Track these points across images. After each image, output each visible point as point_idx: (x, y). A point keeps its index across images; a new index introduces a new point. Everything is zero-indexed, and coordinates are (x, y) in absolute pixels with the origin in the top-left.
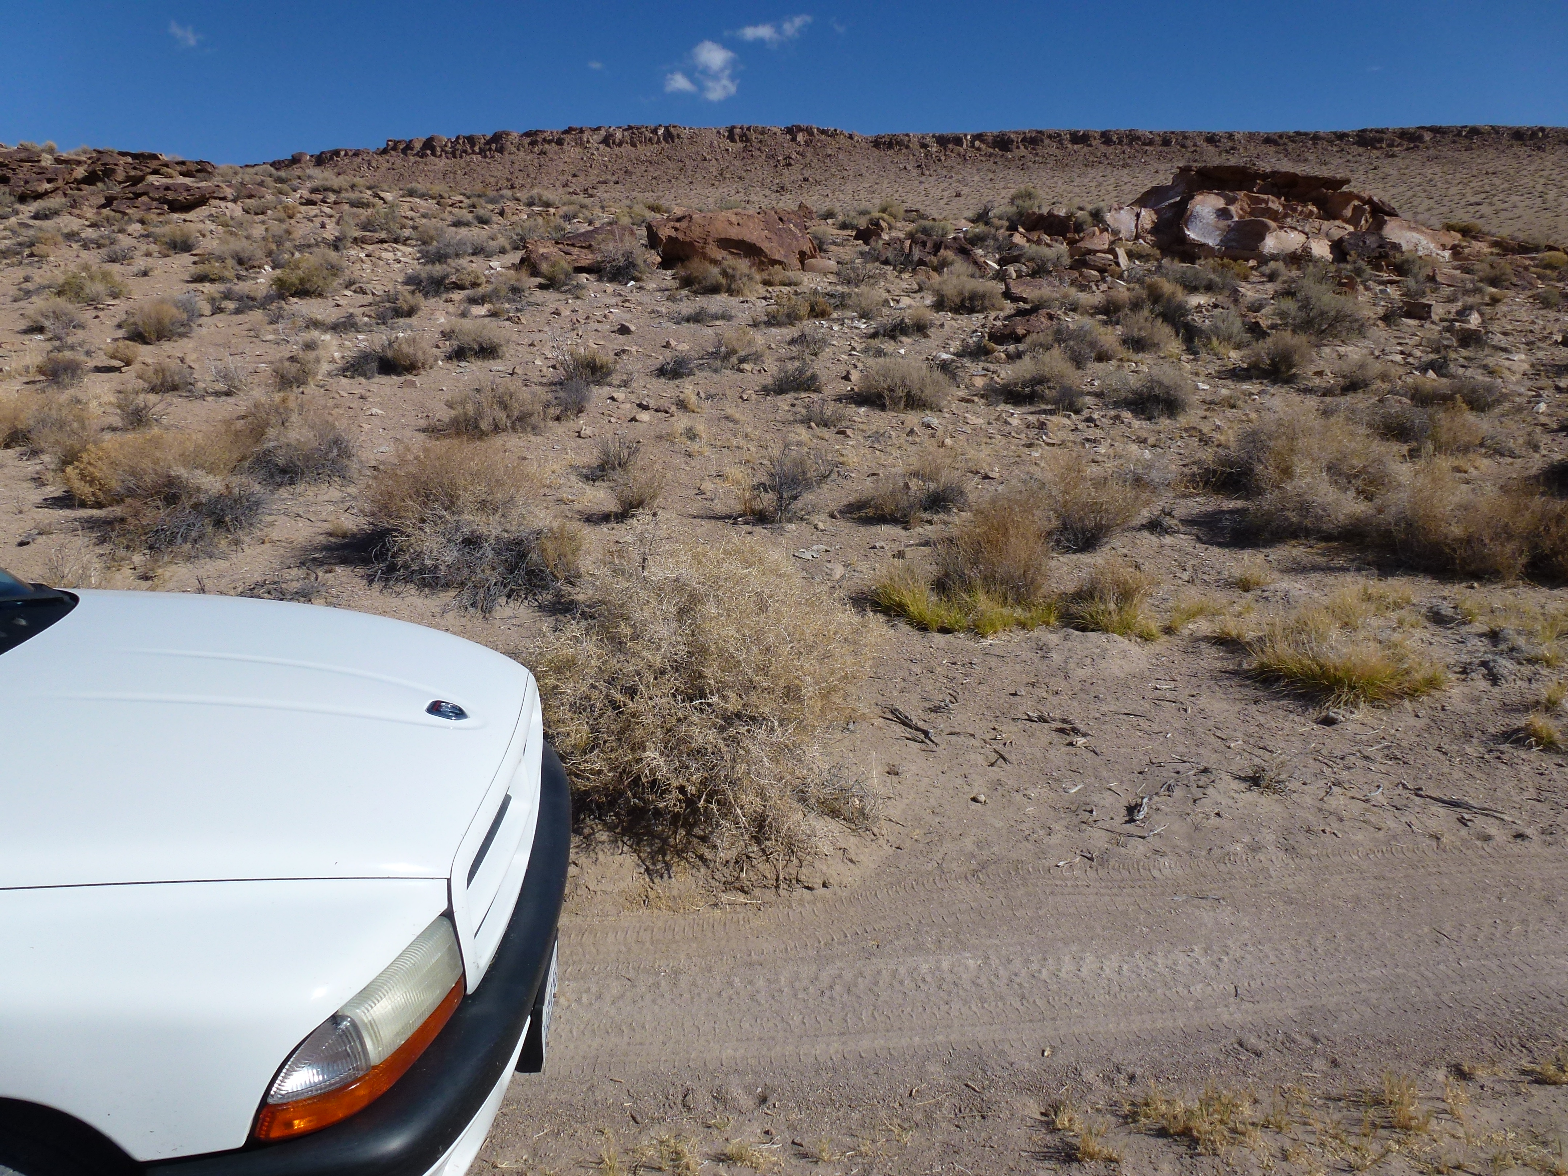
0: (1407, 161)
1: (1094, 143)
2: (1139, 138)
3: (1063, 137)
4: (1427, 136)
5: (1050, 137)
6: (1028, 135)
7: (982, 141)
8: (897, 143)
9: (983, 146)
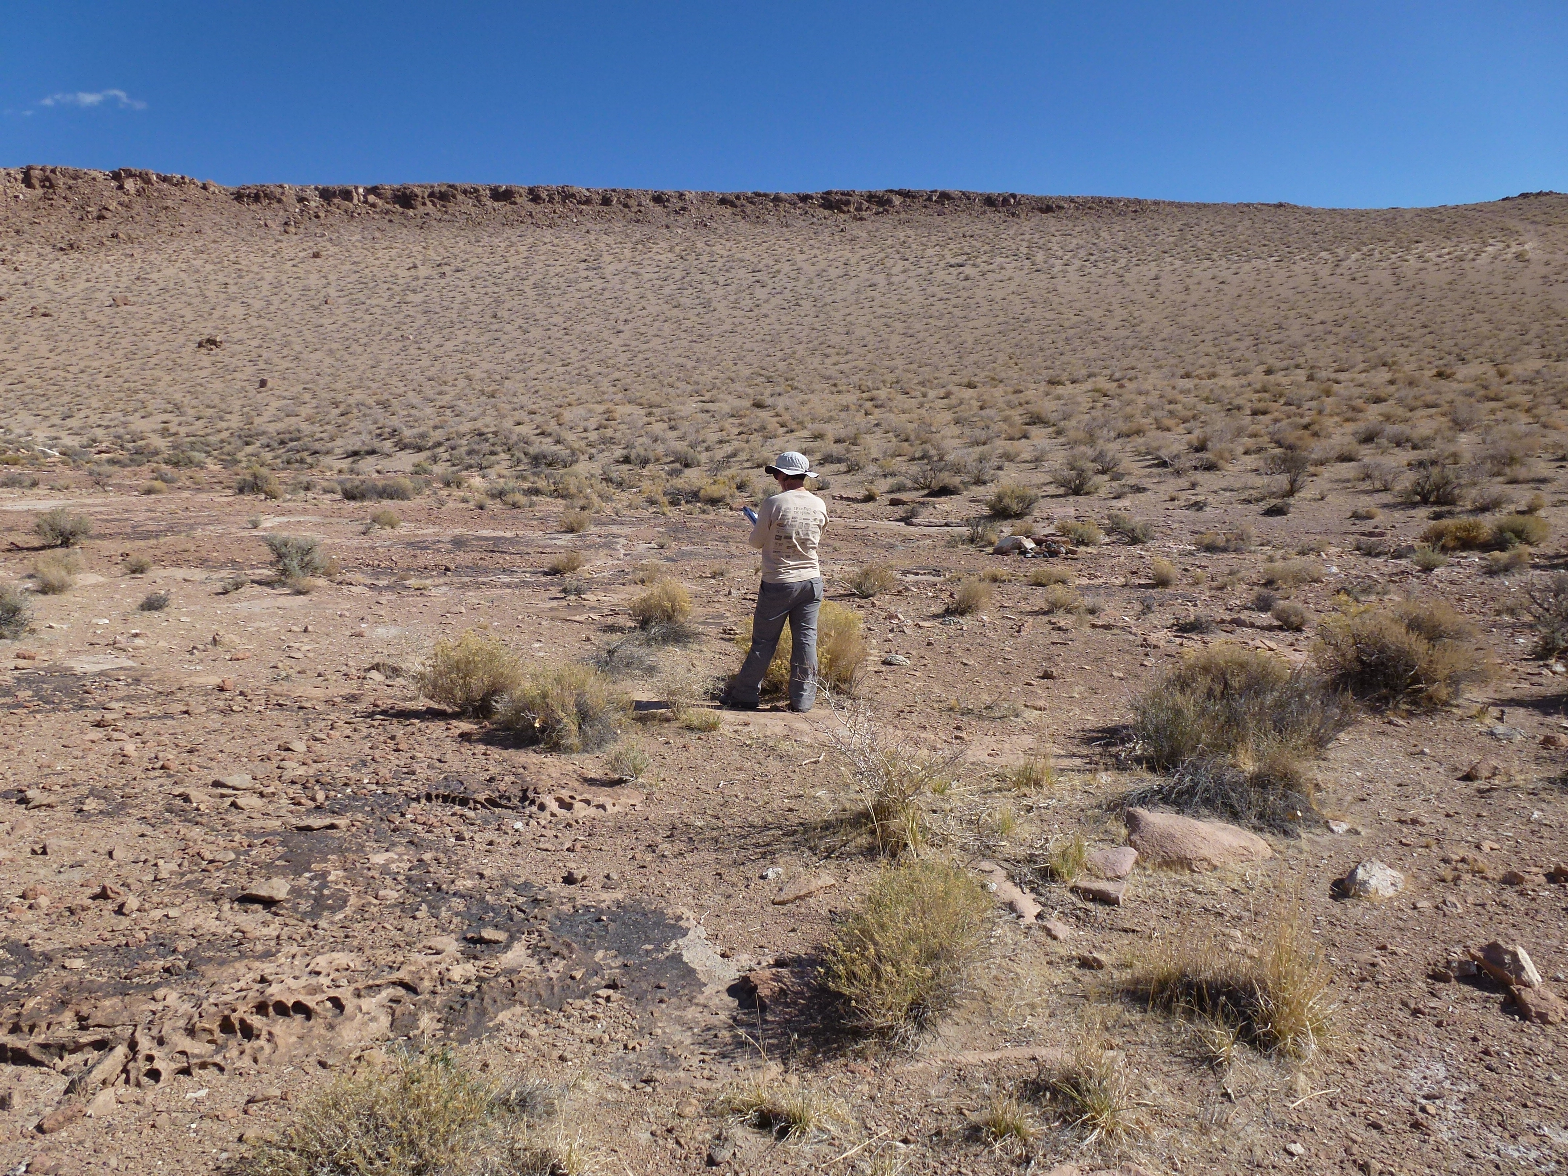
0: (877, 225)
1: (518, 200)
2: (573, 195)
3: (482, 192)
4: (897, 200)
5: (465, 192)
6: (437, 190)
7: (378, 195)
8: (266, 195)
9: (379, 202)
